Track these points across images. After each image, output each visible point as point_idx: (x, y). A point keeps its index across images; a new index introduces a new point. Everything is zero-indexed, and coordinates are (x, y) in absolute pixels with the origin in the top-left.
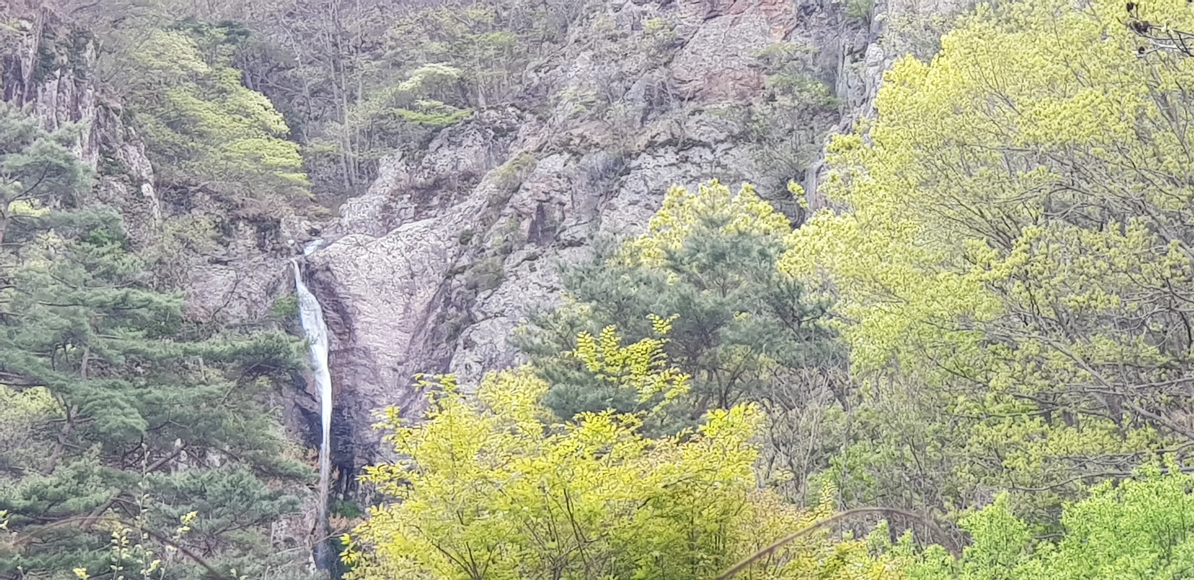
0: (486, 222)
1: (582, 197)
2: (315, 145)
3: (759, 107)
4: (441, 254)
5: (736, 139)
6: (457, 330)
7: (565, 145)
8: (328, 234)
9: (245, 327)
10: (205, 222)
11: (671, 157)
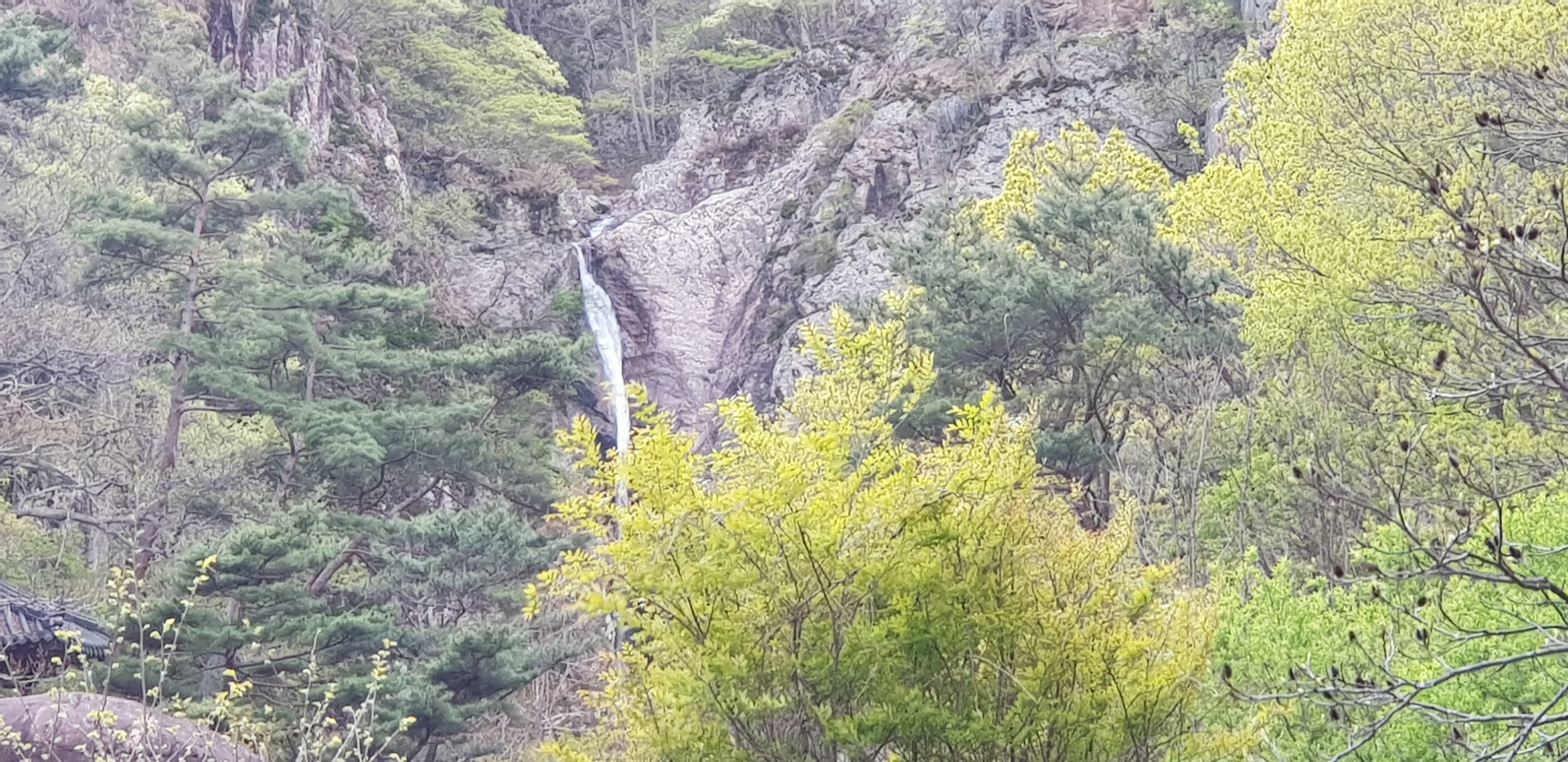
0: (813, 189)
1: (931, 154)
2: (600, 100)
3: (1146, 34)
4: (758, 231)
5: (1118, 76)
6: (782, 326)
7: (908, 90)
8: (620, 211)
9: (517, 330)
10: (464, 200)
11: (1040, 101)
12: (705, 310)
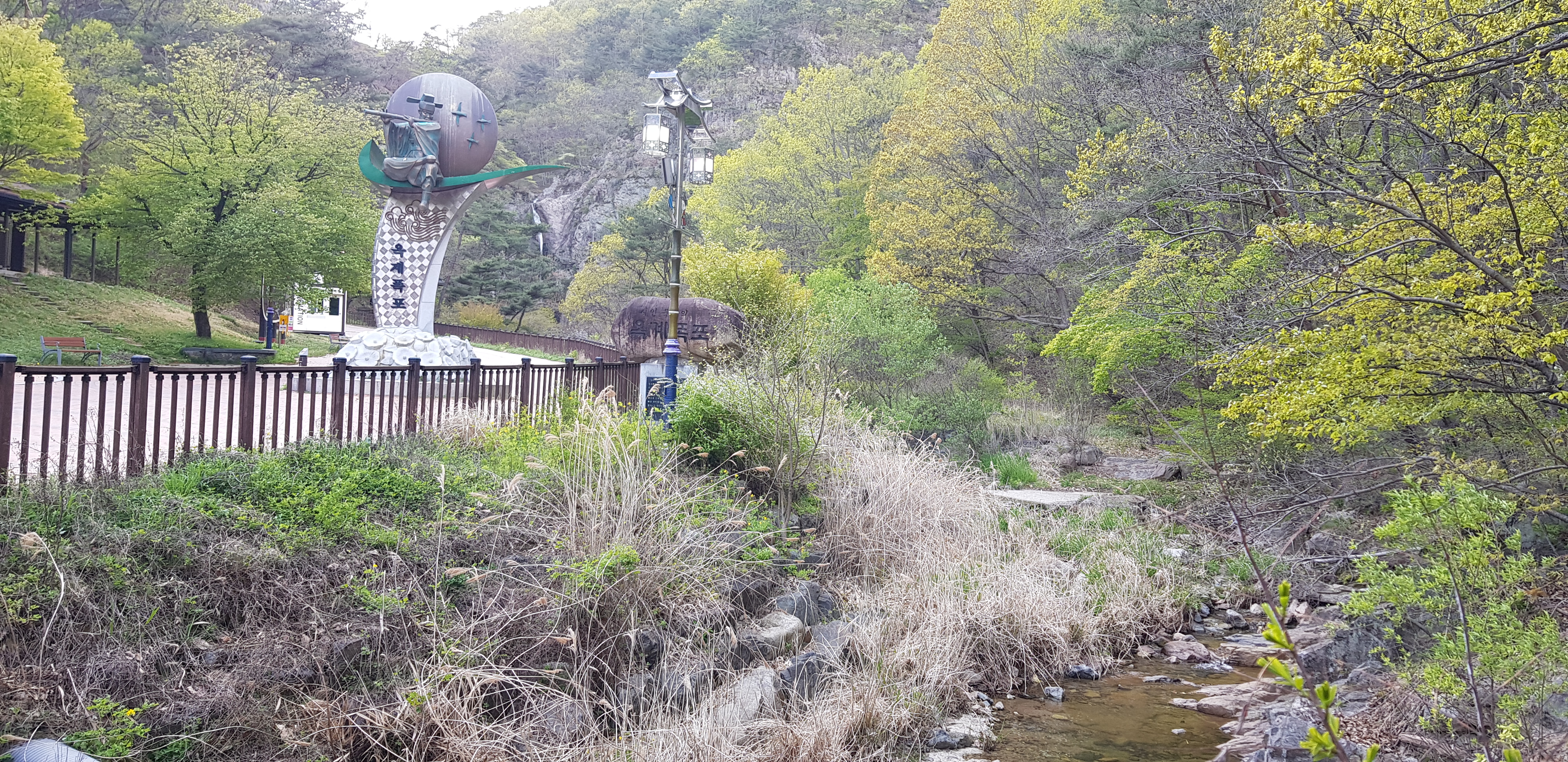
0: (583, 196)
4: (572, 204)
6: (577, 224)
7: (605, 176)
12: (560, 220)
